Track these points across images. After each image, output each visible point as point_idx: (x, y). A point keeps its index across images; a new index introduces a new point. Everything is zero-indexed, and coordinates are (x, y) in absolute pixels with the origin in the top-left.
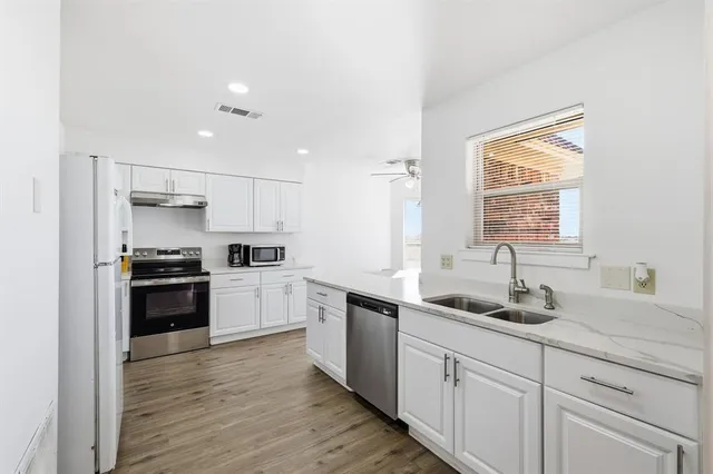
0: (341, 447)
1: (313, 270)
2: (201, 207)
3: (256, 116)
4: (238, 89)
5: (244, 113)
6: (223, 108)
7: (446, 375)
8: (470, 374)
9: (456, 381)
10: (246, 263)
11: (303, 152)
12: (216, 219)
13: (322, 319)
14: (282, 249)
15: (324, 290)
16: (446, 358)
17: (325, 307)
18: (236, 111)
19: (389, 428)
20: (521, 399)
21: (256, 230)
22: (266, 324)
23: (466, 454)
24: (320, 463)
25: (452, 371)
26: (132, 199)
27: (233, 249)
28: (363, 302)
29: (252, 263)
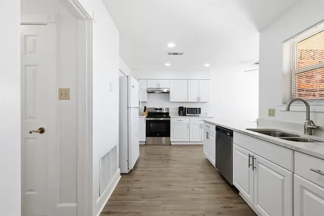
0: (204, 188)
1: (214, 118)
2: (168, 92)
3: (181, 54)
4: (171, 45)
5: (177, 54)
6: (169, 54)
7: (249, 165)
8: (260, 165)
9: (253, 168)
10: (184, 115)
11: (207, 65)
12: (174, 97)
13: (207, 138)
14: (200, 109)
15: (209, 125)
16: (249, 156)
17: (209, 132)
18: (174, 54)
19: (230, 189)
20: (283, 180)
21: (189, 101)
22: (191, 140)
23: (259, 206)
24: (193, 190)
25: (252, 162)
26: (147, 90)
27: (181, 109)
28: (221, 130)
29: (187, 115)
